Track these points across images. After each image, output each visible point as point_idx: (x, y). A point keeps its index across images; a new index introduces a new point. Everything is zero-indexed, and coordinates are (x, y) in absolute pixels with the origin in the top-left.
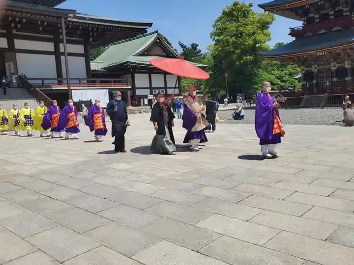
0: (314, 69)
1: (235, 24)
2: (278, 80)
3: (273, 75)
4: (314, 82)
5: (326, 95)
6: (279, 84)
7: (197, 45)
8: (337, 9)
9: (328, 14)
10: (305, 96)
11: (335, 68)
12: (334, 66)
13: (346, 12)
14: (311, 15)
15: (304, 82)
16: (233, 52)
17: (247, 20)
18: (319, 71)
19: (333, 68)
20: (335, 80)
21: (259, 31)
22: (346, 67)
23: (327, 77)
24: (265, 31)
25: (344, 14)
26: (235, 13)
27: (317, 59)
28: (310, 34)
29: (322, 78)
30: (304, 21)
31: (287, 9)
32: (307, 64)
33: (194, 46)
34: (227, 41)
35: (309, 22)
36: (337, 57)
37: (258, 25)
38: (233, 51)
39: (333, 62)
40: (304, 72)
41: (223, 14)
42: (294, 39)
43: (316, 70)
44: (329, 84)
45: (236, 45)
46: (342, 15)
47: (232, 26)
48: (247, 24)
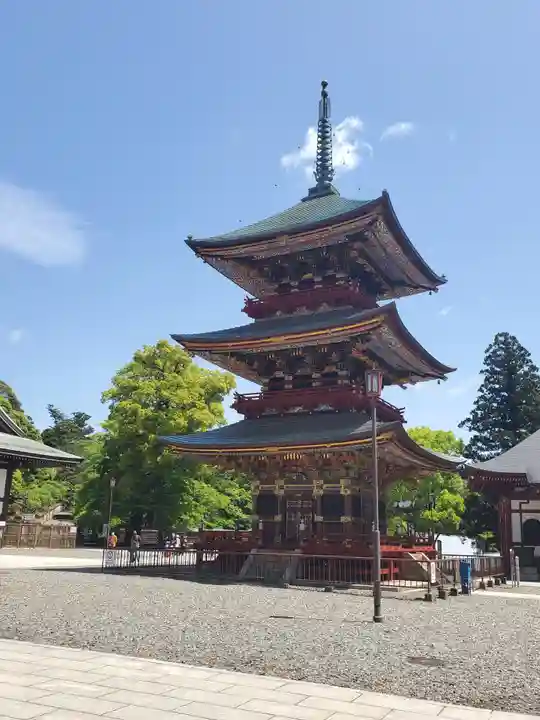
0: (279, 488)
1: (155, 383)
2: (237, 508)
3: (229, 495)
4: (278, 518)
5: (297, 553)
6: (238, 517)
7: (87, 417)
8: (327, 370)
9: (309, 377)
10: (253, 551)
11: (322, 492)
12: (318, 488)
13: (343, 377)
14: (279, 374)
15: (256, 517)
16: (143, 438)
17: (180, 378)
18: (289, 496)
19: (317, 492)
20: (319, 518)
21: (201, 404)
22: (342, 493)
23: (304, 511)
24: (213, 405)
25: (339, 382)
26: (160, 362)
27: (285, 467)
28: (274, 411)
29: (294, 510)
30: (264, 385)
31: (232, 355)
32: (264, 476)
33: (81, 419)
34: (135, 413)
35: (273, 388)
36: (324, 467)
37: (203, 391)
38: (143, 435)
39: (317, 479)
40: (257, 493)
41: (135, 358)
42: (242, 417)
43: (282, 492)
44: (307, 529)
45: (151, 424)
46: (336, 383)
47: (148, 386)
48: (179, 386)
